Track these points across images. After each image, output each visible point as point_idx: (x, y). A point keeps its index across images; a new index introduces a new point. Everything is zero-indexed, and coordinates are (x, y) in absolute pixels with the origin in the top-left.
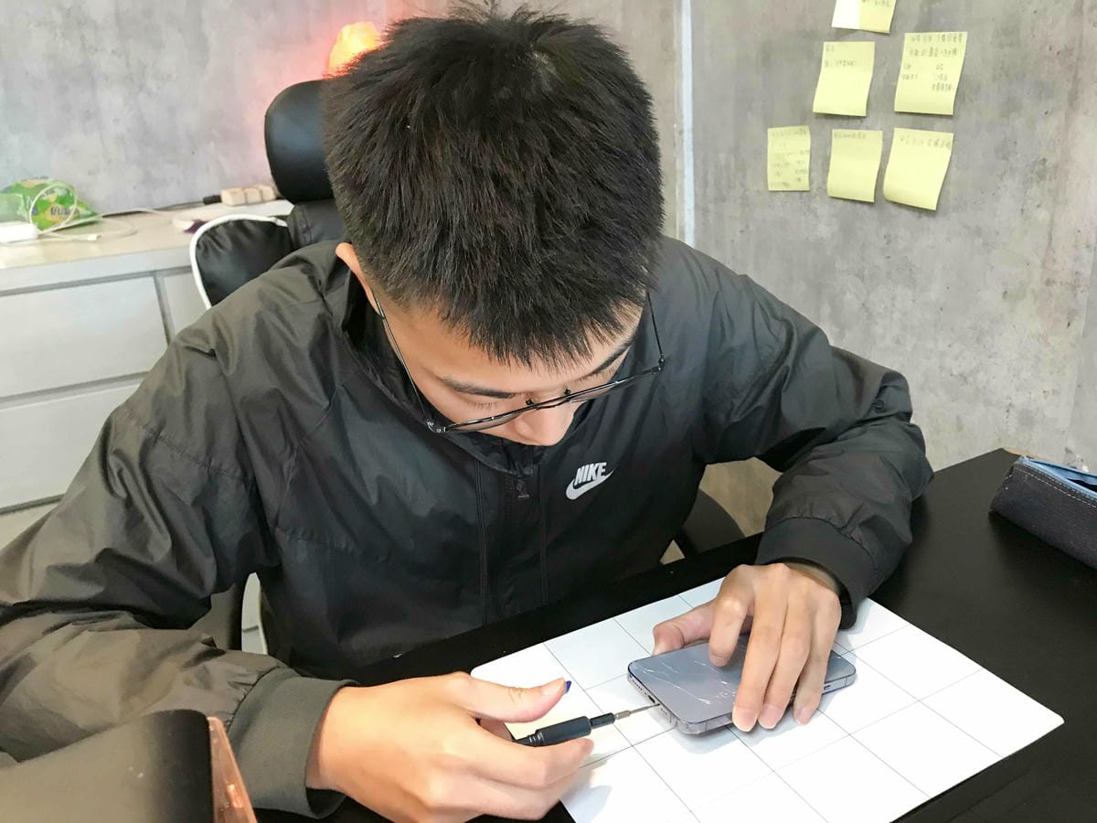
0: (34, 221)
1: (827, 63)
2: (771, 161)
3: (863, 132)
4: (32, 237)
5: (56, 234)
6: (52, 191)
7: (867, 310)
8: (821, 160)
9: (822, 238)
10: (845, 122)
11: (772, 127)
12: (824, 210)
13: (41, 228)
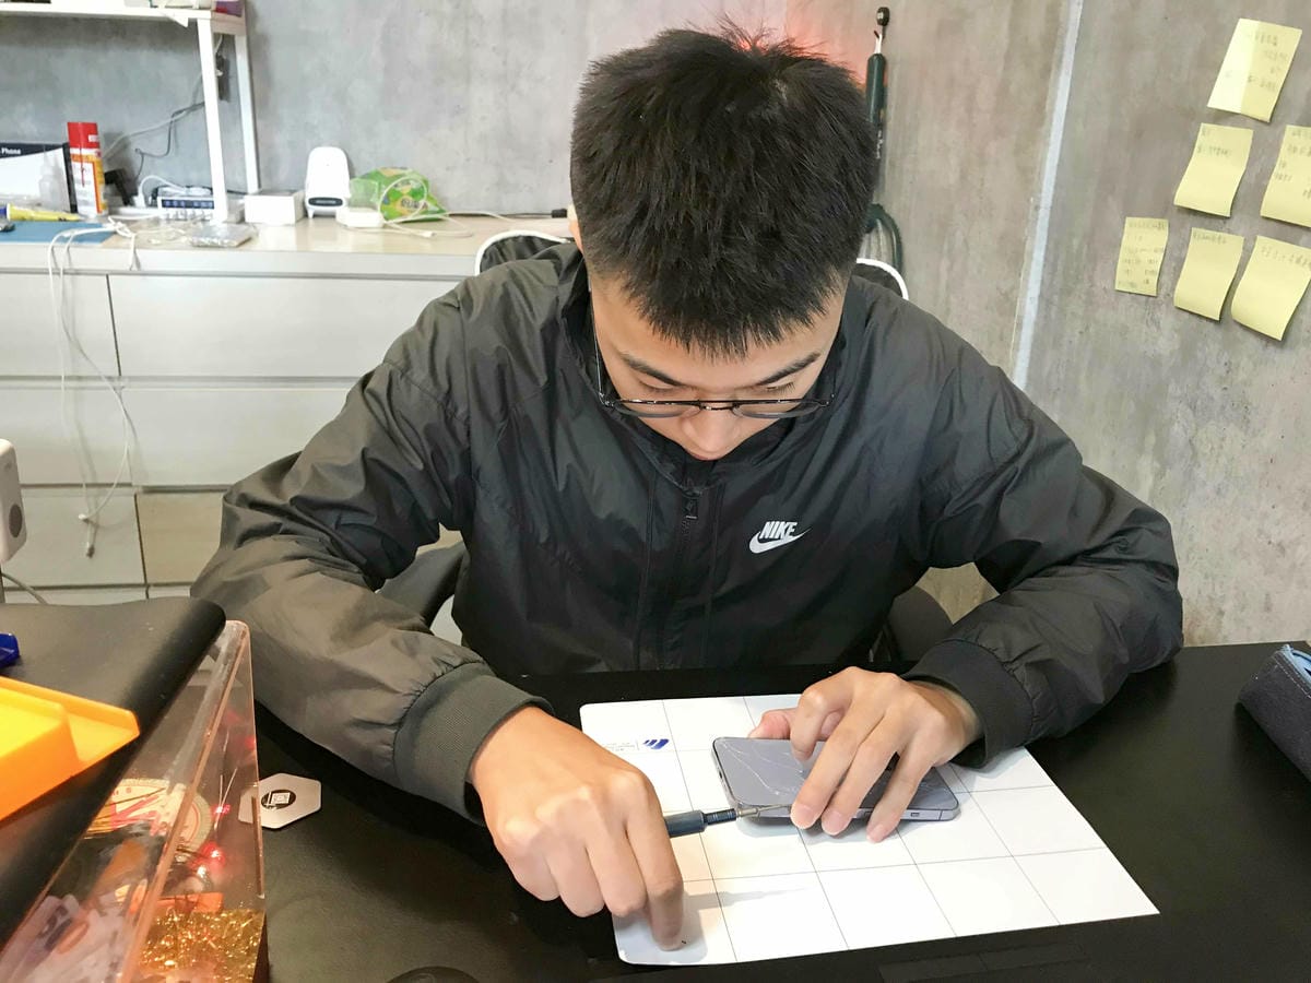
0: (382, 211)
1: (1200, 148)
2: (1123, 255)
3: (1224, 235)
4: (375, 225)
5: (398, 226)
6: (407, 182)
7: (1193, 448)
8: (1173, 262)
9: (1160, 355)
10: (1207, 221)
11: (1130, 215)
12: (1167, 321)
13: (386, 218)
